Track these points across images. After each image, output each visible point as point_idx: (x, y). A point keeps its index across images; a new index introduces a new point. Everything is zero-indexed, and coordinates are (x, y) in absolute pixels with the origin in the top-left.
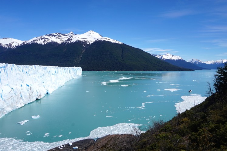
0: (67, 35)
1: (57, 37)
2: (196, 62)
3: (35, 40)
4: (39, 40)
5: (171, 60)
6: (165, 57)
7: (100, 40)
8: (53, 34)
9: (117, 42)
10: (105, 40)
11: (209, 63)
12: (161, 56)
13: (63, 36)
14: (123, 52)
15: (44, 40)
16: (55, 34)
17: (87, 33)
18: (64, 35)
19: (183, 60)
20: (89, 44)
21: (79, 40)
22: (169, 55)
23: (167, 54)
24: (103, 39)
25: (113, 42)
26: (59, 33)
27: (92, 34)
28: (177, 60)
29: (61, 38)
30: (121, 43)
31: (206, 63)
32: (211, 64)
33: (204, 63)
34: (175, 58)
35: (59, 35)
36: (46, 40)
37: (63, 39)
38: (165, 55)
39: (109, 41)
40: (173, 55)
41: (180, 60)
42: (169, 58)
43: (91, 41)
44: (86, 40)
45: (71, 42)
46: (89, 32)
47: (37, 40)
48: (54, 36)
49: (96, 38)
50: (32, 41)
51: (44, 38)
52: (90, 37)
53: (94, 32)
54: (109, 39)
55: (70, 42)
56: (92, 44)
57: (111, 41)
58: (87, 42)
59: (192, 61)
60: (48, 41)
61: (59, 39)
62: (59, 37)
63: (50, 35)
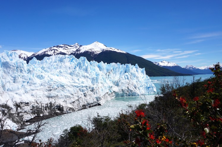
0: (73, 46)
1: (64, 48)
2: (190, 68)
3: (46, 52)
4: (49, 51)
5: (167, 66)
6: (162, 64)
7: (106, 50)
8: (60, 45)
9: (121, 52)
10: (111, 50)
11: (203, 68)
12: (158, 63)
13: (69, 48)
14: (128, 61)
15: (53, 51)
16: (62, 46)
17: (93, 44)
18: (70, 46)
19: (178, 66)
20: (96, 54)
21: (87, 50)
22: (164, 62)
23: (163, 61)
24: (109, 49)
25: (118, 51)
26: (65, 45)
27: (98, 45)
28: (173, 67)
29: (68, 49)
30: (124, 52)
31: (200, 68)
32: (205, 70)
33: (198, 69)
34: (171, 65)
35: (65, 46)
36: (56, 51)
37: (69, 50)
38: (162, 62)
39: (115, 50)
40: (168, 62)
41: (176, 66)
42: (165, 65)
43: (98, 51)
44: (93, 50)
45: (80, 52)
46: (95, 43)
47: (48, 52)
48: (62, 47)
49: (102, 49)
50: (42, 53)
51: (53, 49)
52: (96, 47)
53: (99, 43)
54: (114, 49)
55: (78, 53)
56: (99, 54)
57: (116, 50)
58: (95, 52)
59: (186, 67)
60: (57, 52)
61: (66, 49)
62: (66, 48)
63: (57, 47)
